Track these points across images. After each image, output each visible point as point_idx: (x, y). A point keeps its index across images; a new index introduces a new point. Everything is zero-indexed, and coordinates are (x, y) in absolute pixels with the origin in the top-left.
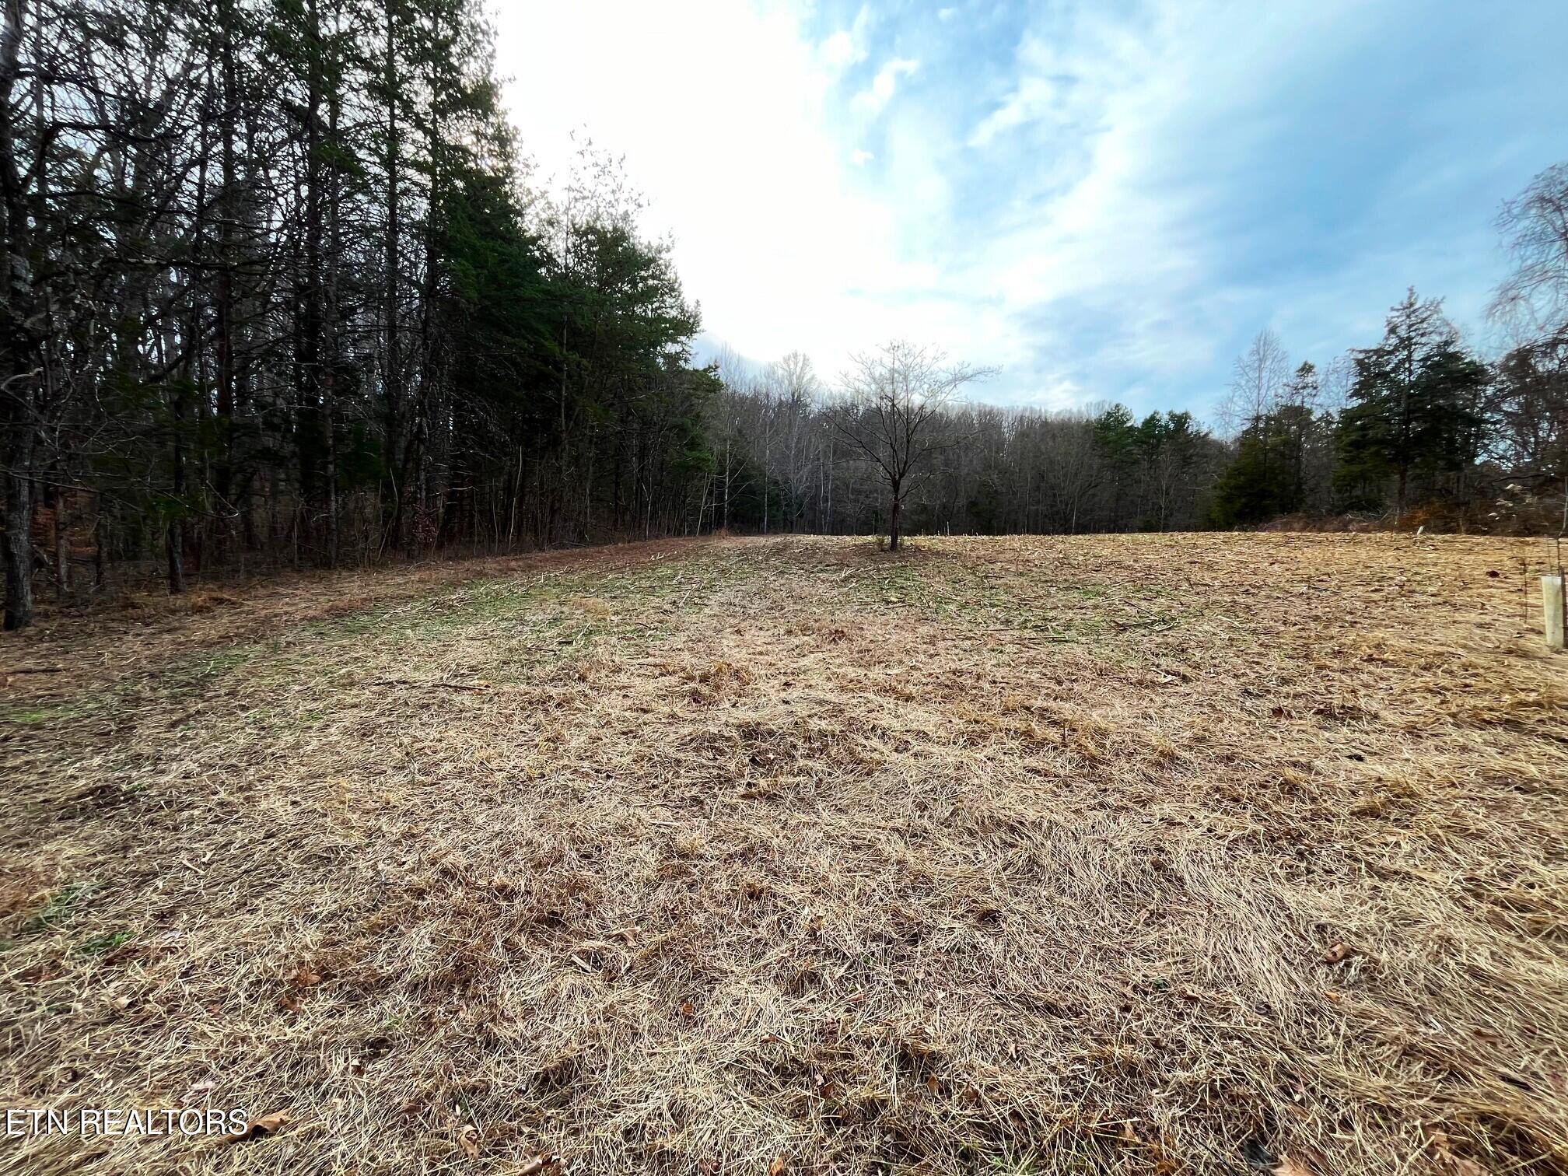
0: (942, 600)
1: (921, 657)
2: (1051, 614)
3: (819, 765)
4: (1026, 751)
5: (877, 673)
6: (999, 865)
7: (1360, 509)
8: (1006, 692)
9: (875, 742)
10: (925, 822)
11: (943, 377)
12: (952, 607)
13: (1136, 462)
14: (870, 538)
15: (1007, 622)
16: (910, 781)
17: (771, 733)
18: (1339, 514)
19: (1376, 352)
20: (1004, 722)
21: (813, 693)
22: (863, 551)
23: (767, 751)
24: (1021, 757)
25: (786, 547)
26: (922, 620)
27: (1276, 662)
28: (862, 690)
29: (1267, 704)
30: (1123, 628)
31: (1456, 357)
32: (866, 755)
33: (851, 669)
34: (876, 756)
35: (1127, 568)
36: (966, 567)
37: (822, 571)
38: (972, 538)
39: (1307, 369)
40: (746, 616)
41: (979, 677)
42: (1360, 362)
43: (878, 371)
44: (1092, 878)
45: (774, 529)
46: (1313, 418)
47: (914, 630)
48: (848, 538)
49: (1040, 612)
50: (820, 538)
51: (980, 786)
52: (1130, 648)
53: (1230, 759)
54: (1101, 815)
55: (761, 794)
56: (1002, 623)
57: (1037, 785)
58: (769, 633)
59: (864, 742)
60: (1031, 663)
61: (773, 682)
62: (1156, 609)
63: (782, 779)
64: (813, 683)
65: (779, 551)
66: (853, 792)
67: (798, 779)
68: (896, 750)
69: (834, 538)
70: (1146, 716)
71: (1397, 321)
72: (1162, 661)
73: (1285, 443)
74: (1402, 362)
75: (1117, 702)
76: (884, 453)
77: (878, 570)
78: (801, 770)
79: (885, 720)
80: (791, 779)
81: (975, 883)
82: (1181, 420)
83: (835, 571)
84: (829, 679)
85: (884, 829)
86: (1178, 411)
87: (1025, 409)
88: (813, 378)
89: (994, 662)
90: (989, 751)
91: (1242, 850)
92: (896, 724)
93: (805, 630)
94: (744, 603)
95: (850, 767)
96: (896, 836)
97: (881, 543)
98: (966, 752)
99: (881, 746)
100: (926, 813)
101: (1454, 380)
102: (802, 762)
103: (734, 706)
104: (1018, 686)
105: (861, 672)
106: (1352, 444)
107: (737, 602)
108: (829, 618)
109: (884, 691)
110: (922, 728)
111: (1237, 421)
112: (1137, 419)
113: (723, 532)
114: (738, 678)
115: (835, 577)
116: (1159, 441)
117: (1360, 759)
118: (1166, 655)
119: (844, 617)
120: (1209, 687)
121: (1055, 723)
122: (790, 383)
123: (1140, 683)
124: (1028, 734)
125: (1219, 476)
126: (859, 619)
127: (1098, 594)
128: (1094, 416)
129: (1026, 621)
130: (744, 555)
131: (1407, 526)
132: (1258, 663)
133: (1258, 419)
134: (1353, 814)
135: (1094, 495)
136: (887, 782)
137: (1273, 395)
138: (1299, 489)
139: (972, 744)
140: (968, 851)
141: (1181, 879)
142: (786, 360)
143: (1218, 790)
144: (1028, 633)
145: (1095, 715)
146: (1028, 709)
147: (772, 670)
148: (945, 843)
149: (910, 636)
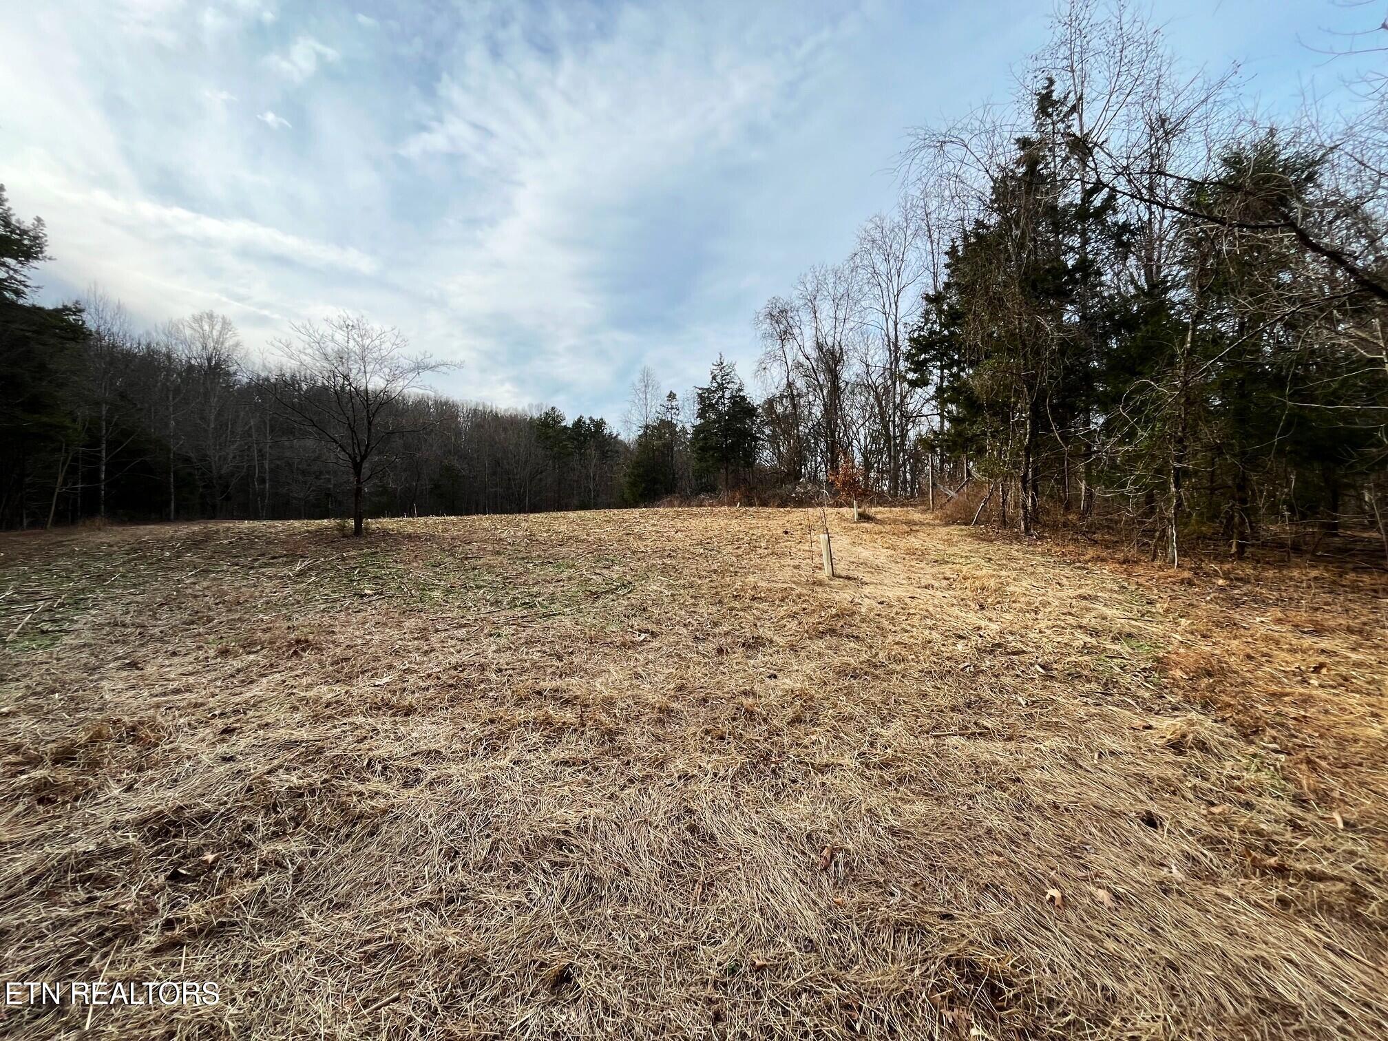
0: (424, 587)
1: (415, 656)
2: (535, 590)
3: (294, 845)
4: (550, 742)
5: (363, 687)
6: (557, 898)
7: (707, 492)
8: (516, 679)
9: (376, 783)
10: (460, 875)
11: (405, 364)
12: (437, 593)
13: (571, 454)
14: (325, 522)
15: (497, 603)
16: (429, 823)
17: (205, 817)
18: (697, 495)
19: (707, 389)
20: (521, 714)
21: (272, 735)
22: (318, 537)
23: (200, 851)
24: (546, 751)
25: (208, 537)
26: (407, 612)
27: (706, 610)
28: (346, 714)
29: (711, 646)
30: (596, 596)
31: (743, 398)
32: (364, 806)
33: (325, 688)
34: (380, 803)
35: (583, 541)
36: (443, 550)
37: (266, 565)
38: (441, 519)
39: (672, 396)
40: (144, 636)
41: (483, 668)
42: (700, 396)
43: (330, 348)
44: (646, 869)
45: (186, 513)
46: (677, 430)
47: (399, 625)
48: (297, 524)
49: (523, 589)
50: (257, 524)
51: (513, 800)
52: (607, 612)
53: (705, 700)
54: (632, 791)
55: (193, 934)
56: (492, 605)
57: (569, 779)
58: (191, 658)
59: (360, 787)
60: (529, 643)
61: (202, 732)
62: (615, 576)
63: (233, 893)
64: (270, 719)
65: (196, 544)
66: (356, 869)
67: (262, 880)
68: (406, 785)
69: (278, 524)
70: (638, 676)
71: (716, 372)
72: (633, 621)
73: (664, 445)
74: (720, 398)
75: (612, 668)
76: (340, 433)
77: (343, 559)
78: (264, 863)
79: (384, 748)
80: (249, 886)
81: (538, 935)
82: (599, 424)
83: (286, 564)
84: (295, 709)
85: (408, 909)
86: (597, 417)
87: (477, 404)
88: (237, 345)
89: (494, 647)
90: (512, 754)
91: (742, 785)
92: (398, 749)
93: (249, 646)
94: (142, 619)
95: (344, 831)
96: (427, 913)
97: (342, 528)
98: (490, 763)
99: (385, 788)
100: (459, 862)
101: (745, 413)
102: (265, 849)
103: (129, 788)
104: (526, 670)
105: (340, 689)
106: (700, 448)
107: (128, 620)
108: (285, 624)
109: (376, 708)
110: (433, 746)
111: (635, 428)
112: (569, 422)
113: (98, 522)
114: (136, 740)
115: (286, 571)
116: (585, 439)
117: (775, 677)
118: (634, 615)
119: (306, 621)
120: (673, 639)
121: (567, 702)
122: (204, 347)
123: (624, 644)
124: (548, 722)
125: (628, 467)
126: (326, 621)
127: (569, 567)
128: (536, 415)
129: (514, 599)
130: (139, 551)
131: (731, 504)
132: (695, 612)
133: (647, 427)
134: (788, 723)
135: (541, 480)
136: (399, 835)
137: (654, 411)
138: (674, 479)
139: (494, 749)
140: (519, 896)
141: (712, 837)
142: (198, 320)
143: (707, 732)
144: (519, 612)
145: (598, 683)
146: (539, 693)
147: (200, 714)
148: (491, 895)
149: (395, 633)
